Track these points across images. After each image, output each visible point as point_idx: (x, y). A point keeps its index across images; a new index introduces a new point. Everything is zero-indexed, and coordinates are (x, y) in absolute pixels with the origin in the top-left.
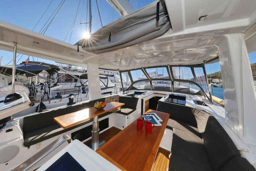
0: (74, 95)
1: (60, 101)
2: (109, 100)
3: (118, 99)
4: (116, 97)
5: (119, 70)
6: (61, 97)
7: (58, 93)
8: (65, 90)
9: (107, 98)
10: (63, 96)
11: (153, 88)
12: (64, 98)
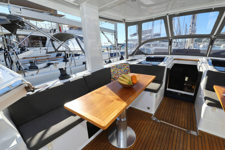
0: (53, 64)
1: (37, 74)
2: (116, 70)
3: (128, 69)
4: (124, 66)
5: (126, 21)
6: (37, 68)
7: (31, 62)
8: (36, 57)
9: (113, 67)
10: (39, 66)
11: (172, 51)
12: (41, 69)
